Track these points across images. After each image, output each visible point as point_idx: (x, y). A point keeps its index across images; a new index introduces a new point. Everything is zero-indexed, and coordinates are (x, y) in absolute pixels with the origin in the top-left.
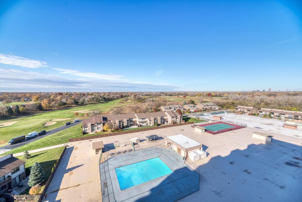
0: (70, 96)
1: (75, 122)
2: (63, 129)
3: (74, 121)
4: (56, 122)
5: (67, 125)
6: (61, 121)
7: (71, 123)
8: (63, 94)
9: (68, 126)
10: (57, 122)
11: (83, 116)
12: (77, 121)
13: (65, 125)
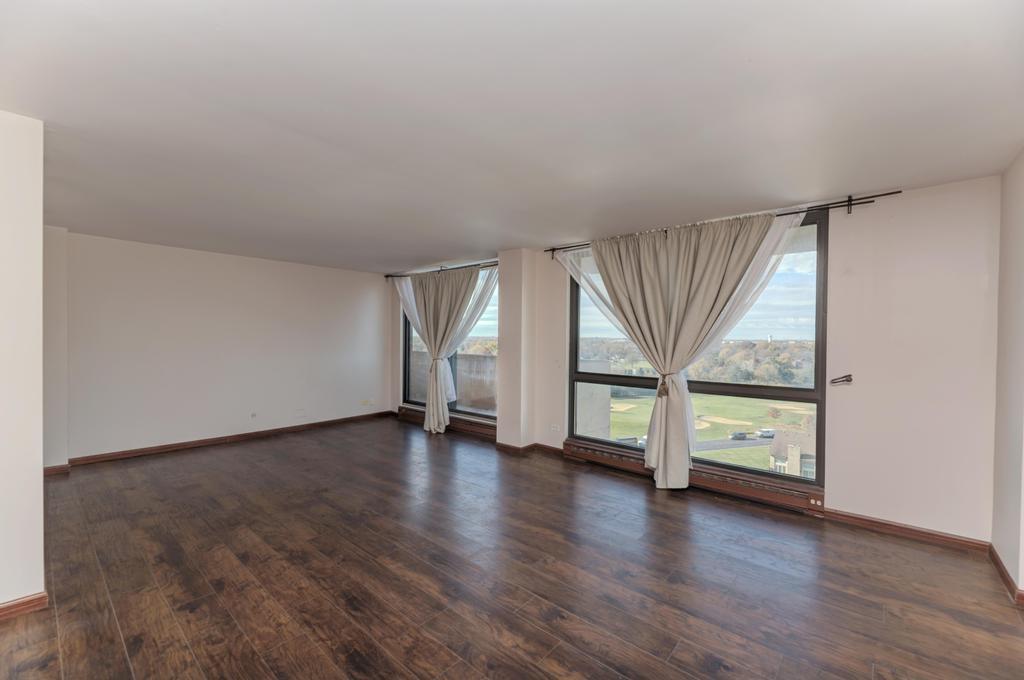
0: (777, 352)
1: (762, 437)
2: (722, 447)
3: (759, 433)
4: (708, 425)
5: (733, 439)
6: (723, 425)
7: (748, 436)
8: (755, 345)
9: (738, 442)
10: (712, 423)
11: (794, 423)
12: (768, 435)
13: (730, 437)
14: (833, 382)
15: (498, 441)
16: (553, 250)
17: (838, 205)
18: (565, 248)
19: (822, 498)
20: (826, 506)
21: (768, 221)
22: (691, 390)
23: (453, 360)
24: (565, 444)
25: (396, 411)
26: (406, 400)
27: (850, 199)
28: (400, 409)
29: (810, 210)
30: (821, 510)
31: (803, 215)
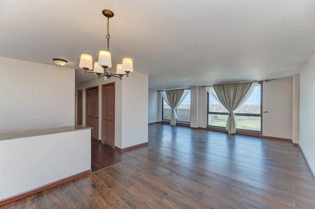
14: (264, 112)
15: (191, 127)
16: (204, 86)
17: (264, 81)
18: (206, 86)
19: (262, 134)
20: (263, 135)
21: (251, 83)
22: (235, 115)
23: (176, 110)
24: (206, 127)
25: (161, 122)
26: (162, 119)
27: (267, 80)
28: (162, 121)
29: (259, 81)
30: (262, 136)
31: (258, 82)
